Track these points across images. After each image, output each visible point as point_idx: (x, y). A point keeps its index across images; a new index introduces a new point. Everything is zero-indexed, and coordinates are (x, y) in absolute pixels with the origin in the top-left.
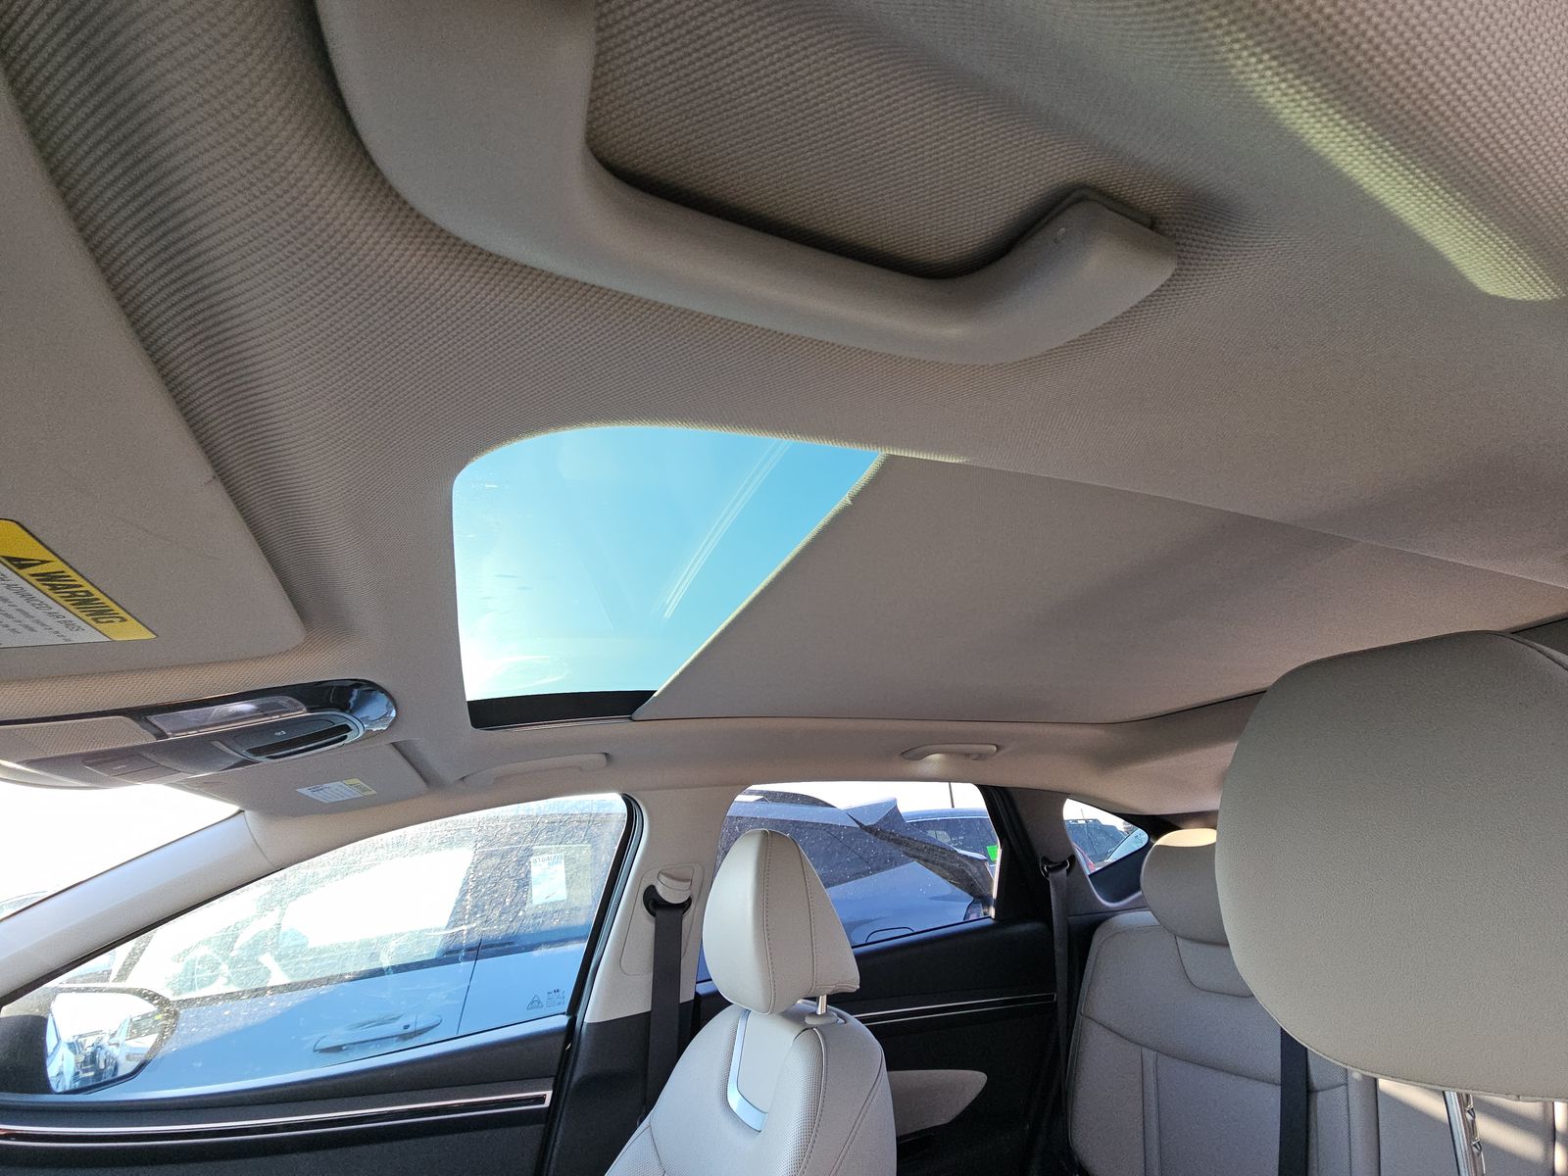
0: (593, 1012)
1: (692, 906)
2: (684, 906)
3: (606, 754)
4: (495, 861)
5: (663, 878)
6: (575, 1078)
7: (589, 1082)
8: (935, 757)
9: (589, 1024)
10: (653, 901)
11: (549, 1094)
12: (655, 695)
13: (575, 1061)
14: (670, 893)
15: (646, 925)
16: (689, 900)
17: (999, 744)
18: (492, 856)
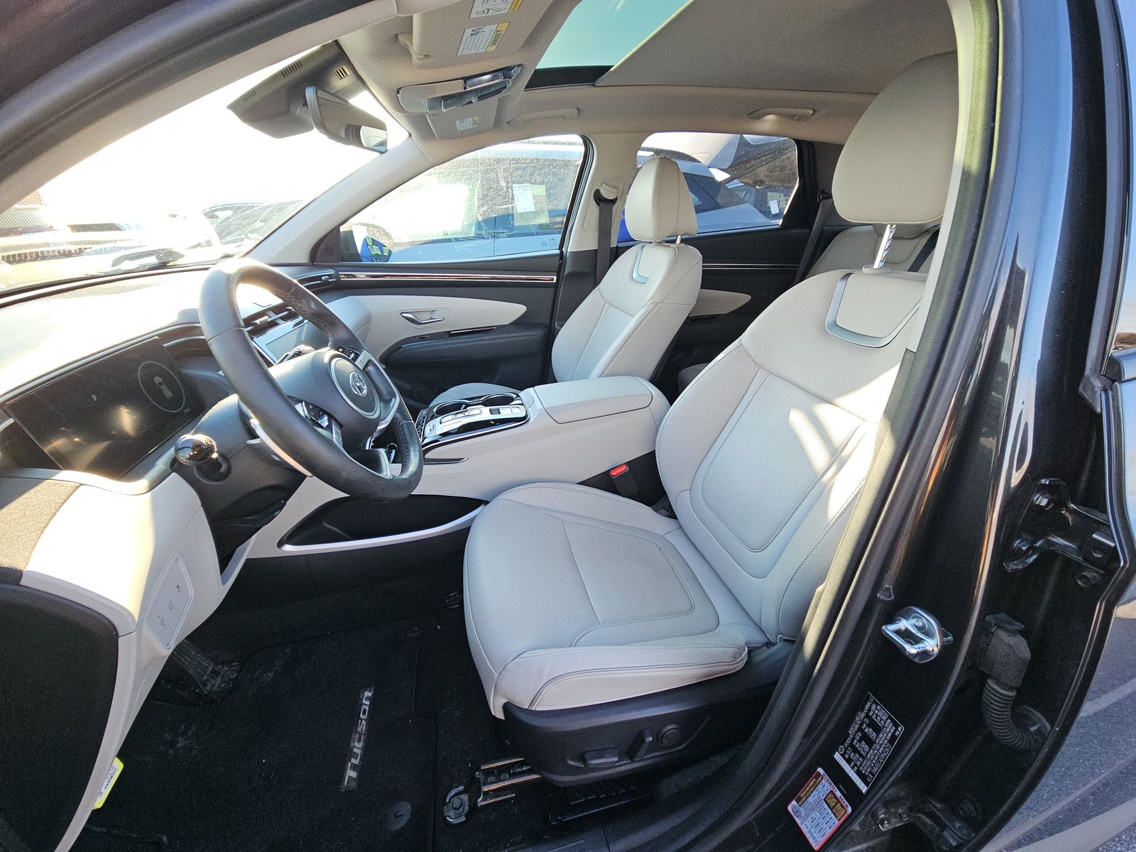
0: (572, 247)
1: (618, 202)
2: (613, 201)
3: (578, 109)
4: (519, 172)
5: (604, 185)
6: (566, 272)
7: (571, 275)
8: (771, 117)
9: (570, 252)
10: (598, 198)
11: (555, 278)
12: (612, 69)
13: (565, 268)
14: (607, 194)
15: (595, 209)
16: (616, 199)
17: (815, 108)
18: (518, 169)
